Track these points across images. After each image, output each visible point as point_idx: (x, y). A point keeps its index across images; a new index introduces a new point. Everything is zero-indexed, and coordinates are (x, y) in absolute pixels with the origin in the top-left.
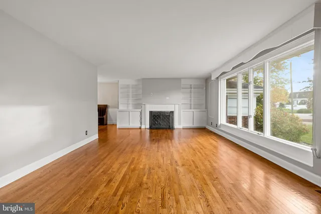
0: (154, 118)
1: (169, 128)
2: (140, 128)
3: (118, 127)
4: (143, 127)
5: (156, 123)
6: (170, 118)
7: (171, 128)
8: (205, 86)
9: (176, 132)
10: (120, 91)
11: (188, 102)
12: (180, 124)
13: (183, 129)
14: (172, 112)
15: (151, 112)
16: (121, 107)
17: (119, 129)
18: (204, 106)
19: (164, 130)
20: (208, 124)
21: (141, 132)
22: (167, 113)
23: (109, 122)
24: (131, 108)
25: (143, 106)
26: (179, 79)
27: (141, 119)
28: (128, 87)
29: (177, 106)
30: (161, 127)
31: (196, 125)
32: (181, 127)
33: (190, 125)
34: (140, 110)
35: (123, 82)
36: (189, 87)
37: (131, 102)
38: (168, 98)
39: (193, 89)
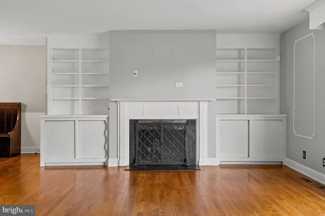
0: (143, 139)
1: (185, 167)
2: (105, 166)
3: (42, 164)
4: (112, 163)
5: (147, 153)
6: (187, 139)
7: (188, 166)
8: (278, 52)
9: (202, 178)
10: (51, 65)
11: (232, 94)
12: (212, 154)
13: (222, 166)
14: (192, 123)
15: (134, 123)
16: (54, 109)
17: (46, 168)
18: (276, 106)
19: (171, 173)
20: (288, 156)
21: (107, 178)
22: (179, 124)
23: (24, 150)
24: (80, 109)
25: (112, 106)
26: (212, 33)
27: (107, 141)
28: (72, 53)
29: (204, 106)
30: (163, 162)
31: (256, 158)
32: (216, 162)
33: (241, 158)
34: (104, 117)
35: (59, 41)
36: (236, 53)
37: (80, 94)
38: (180, 85)
39: (246, 60)
